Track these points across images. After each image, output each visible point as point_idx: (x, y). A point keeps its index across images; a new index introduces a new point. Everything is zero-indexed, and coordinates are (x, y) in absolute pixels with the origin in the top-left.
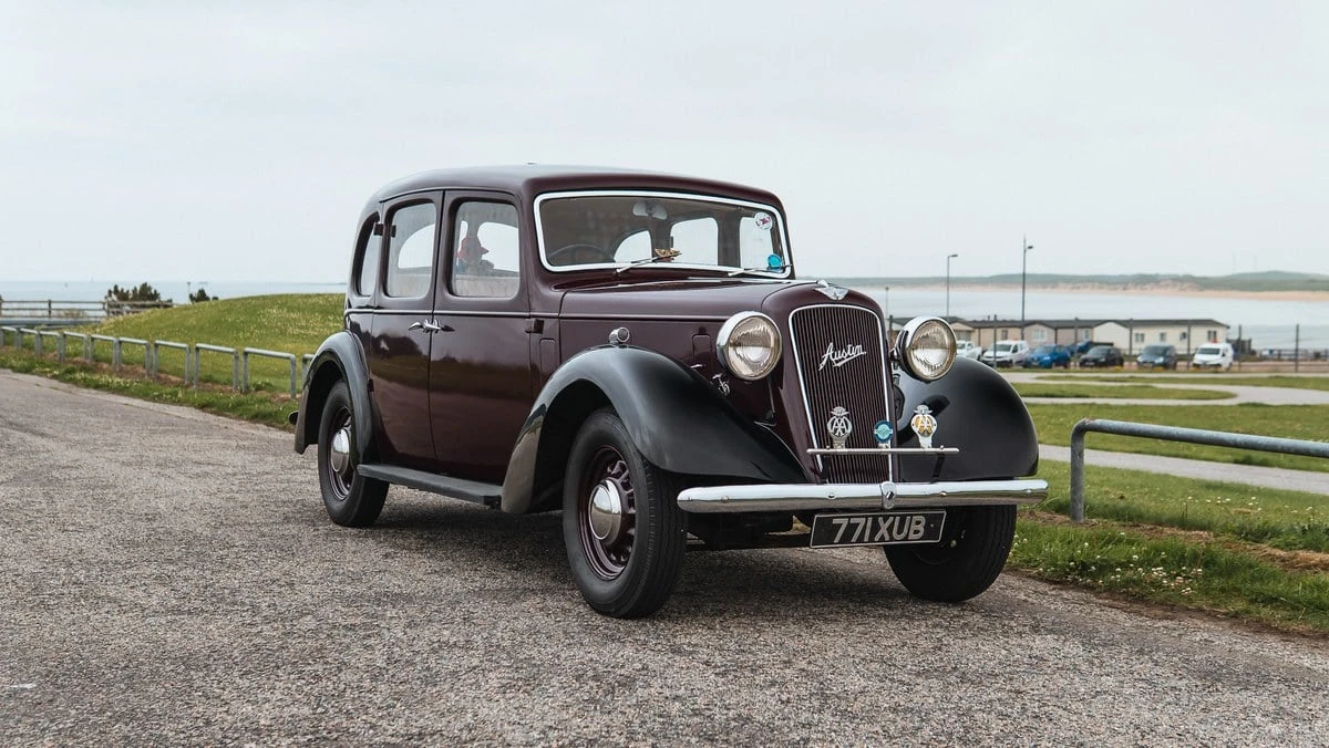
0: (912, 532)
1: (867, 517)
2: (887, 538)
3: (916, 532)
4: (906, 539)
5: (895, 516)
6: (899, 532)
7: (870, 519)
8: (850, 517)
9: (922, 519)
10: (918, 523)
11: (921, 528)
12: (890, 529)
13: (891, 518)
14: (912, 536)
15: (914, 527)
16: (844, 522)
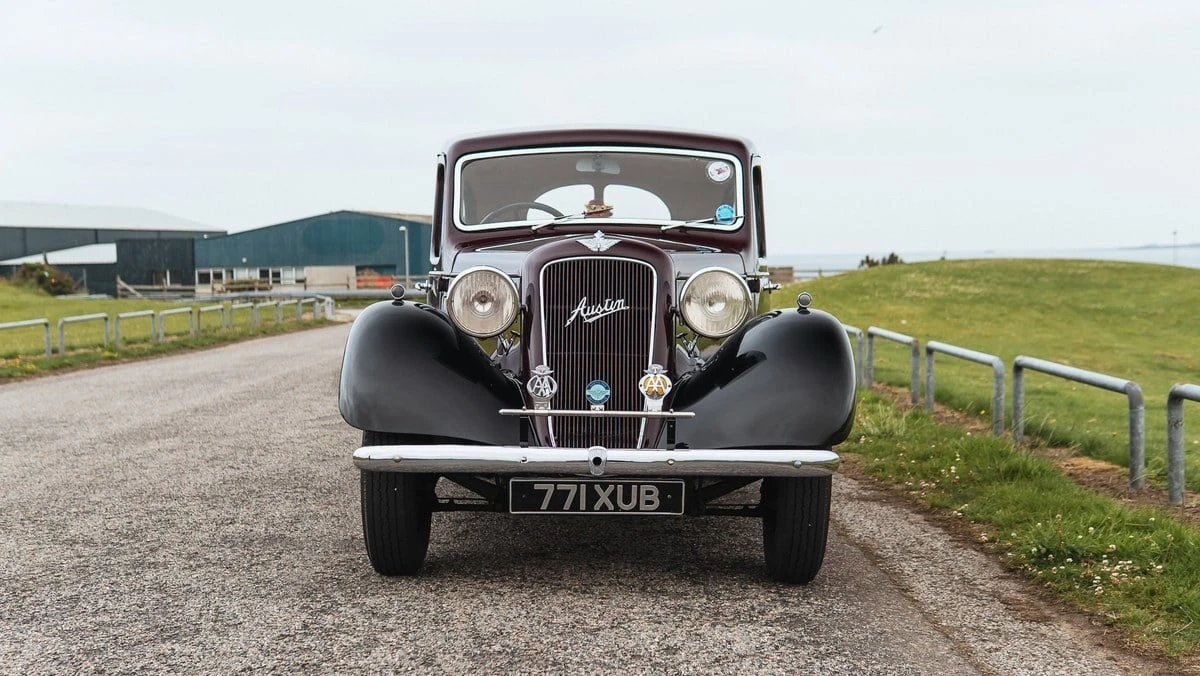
0: (642, 502)
1: (579, 484)
2: (611, 507)
3: (649, 502)
4: (637, 508)
5: (616, 484)
6: (627, 500)
7: (583, 487)
8: (556, 484)
9: (654, 489)
10: (649, 493)
11: (655, 497)
12: (613, 497)
13: (611, 487)
14: (643, 506)
15: (644, 497)
16: (550, 488)
